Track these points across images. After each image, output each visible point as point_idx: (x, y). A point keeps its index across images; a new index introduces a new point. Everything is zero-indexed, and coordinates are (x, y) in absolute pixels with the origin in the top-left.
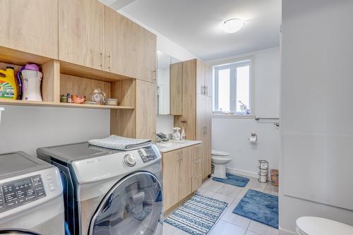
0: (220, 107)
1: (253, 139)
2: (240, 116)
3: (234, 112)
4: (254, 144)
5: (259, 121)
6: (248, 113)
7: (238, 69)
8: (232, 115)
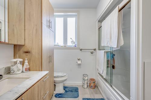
0: (56, 42)
1: (79, 62)
2: (70, 48)
3: (66, 45)
4: (79, 65)
5: (83, 50)
6: (75, 46)
7: (68, 19)
8: (65, 48)
